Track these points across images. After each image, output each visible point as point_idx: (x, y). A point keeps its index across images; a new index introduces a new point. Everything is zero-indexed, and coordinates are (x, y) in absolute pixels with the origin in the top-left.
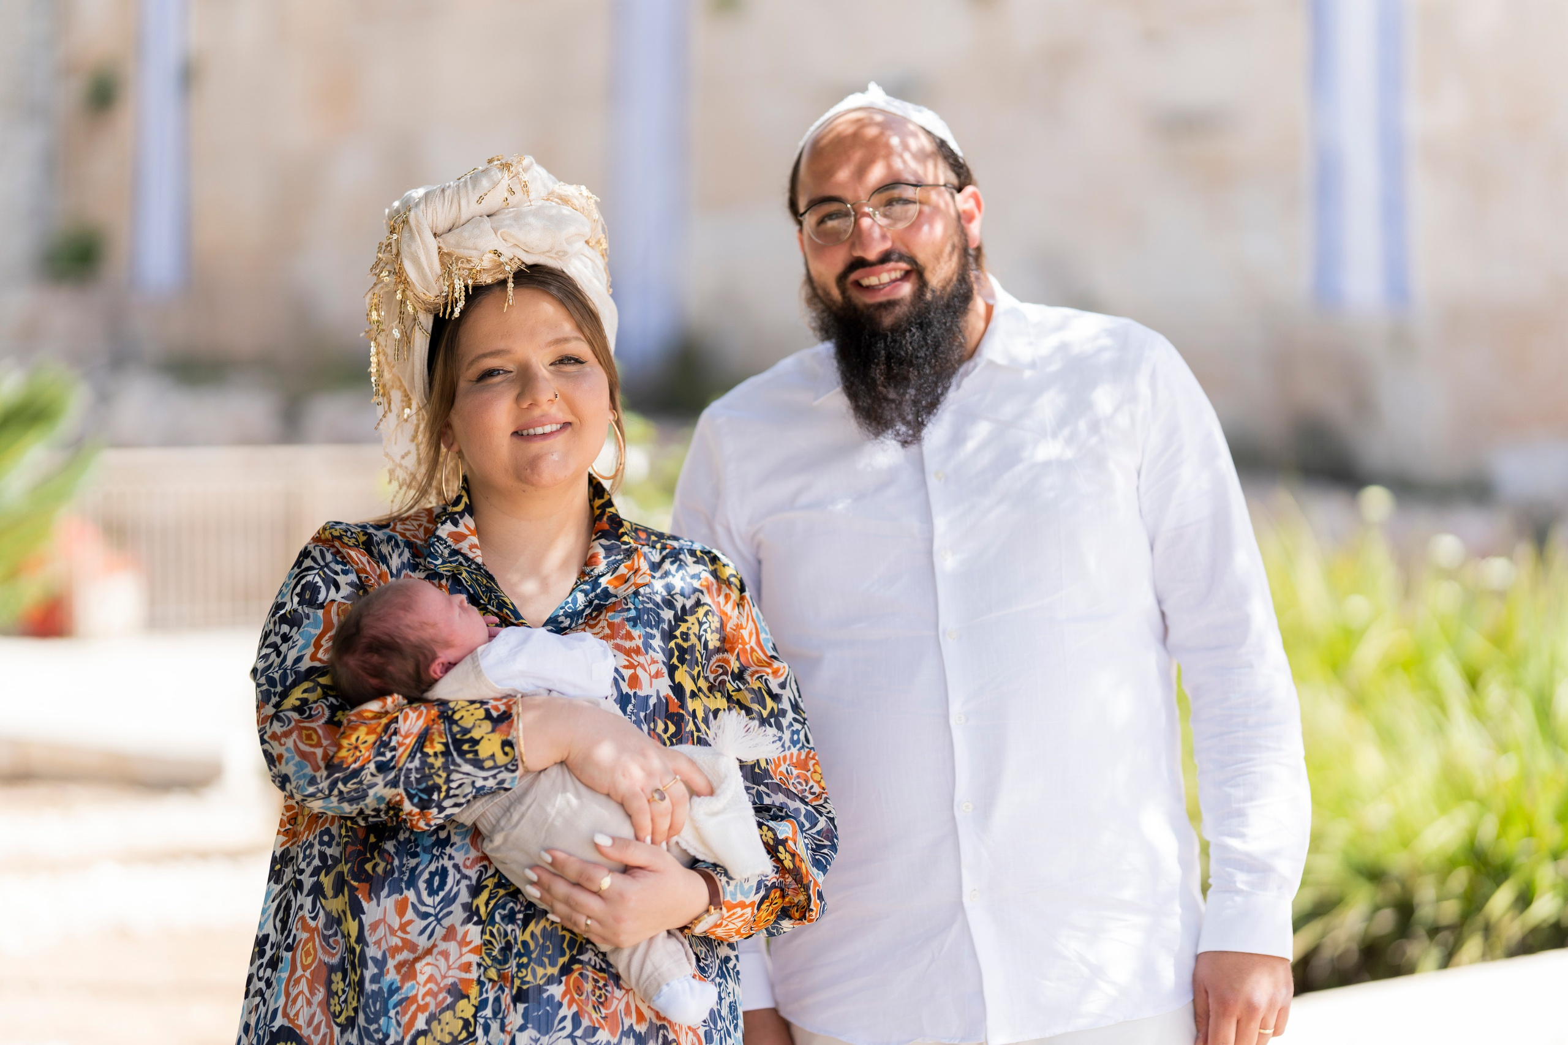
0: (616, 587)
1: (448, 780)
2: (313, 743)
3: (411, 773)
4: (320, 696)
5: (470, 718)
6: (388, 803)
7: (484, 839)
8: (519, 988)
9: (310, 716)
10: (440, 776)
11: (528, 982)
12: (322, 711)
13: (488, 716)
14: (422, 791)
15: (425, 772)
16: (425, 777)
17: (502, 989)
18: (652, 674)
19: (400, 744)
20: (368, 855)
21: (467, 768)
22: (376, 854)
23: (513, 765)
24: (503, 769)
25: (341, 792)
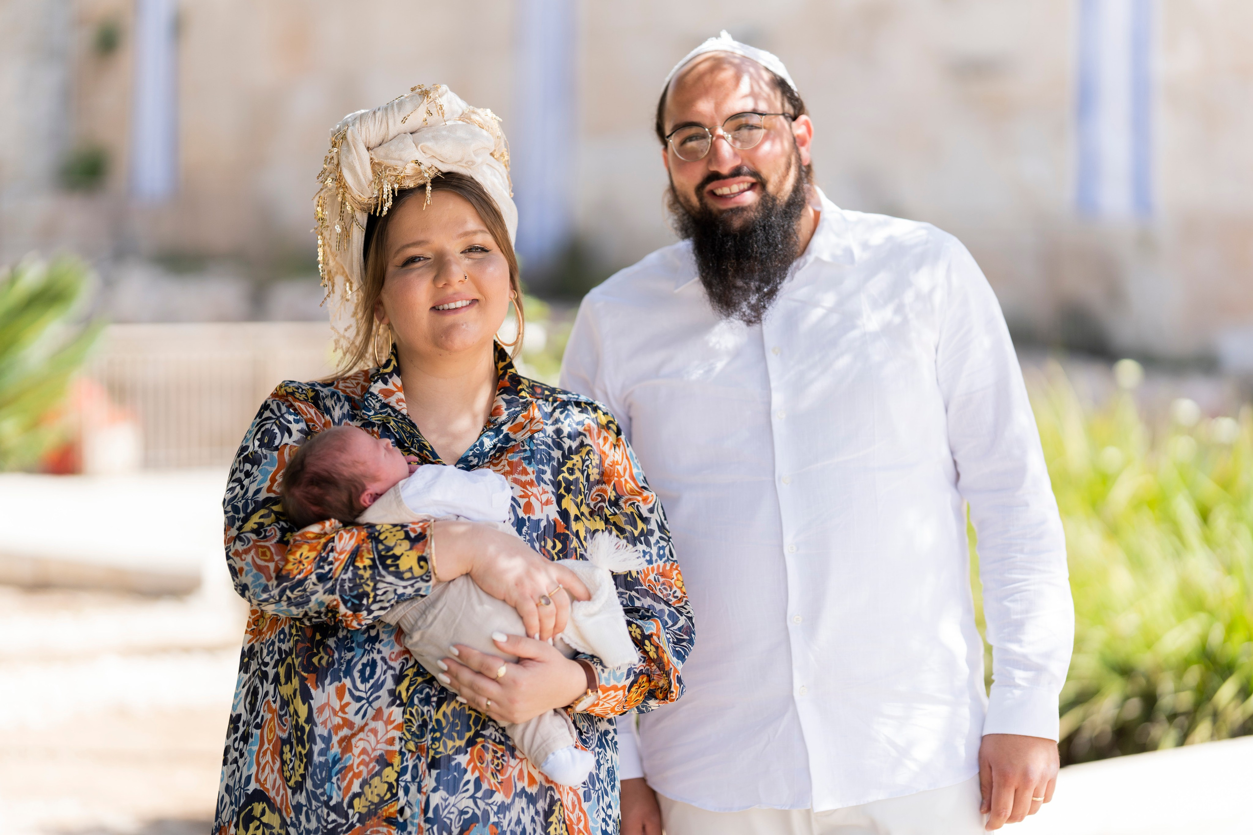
1: (375, 589)
2: (267, 558)
3: (345, 583)
4: (274, 521)
5: (392, 538)
6: (327, 607)
7: (405, 636)
8: (433, 758)
9: (265, 537)
10: (368, 585)
11: (440, 753)
12: (274, 533)
13: (407, 537)
14: (354, 597)
15: (356, 582)
16: (356, 586)
17: (419, 758)
19: (336, 559)
20: (315, 651)
21: (390, 579)
22: (321, 649)
23: (427, 576)
24: (419, 579)
25: (289, 598)
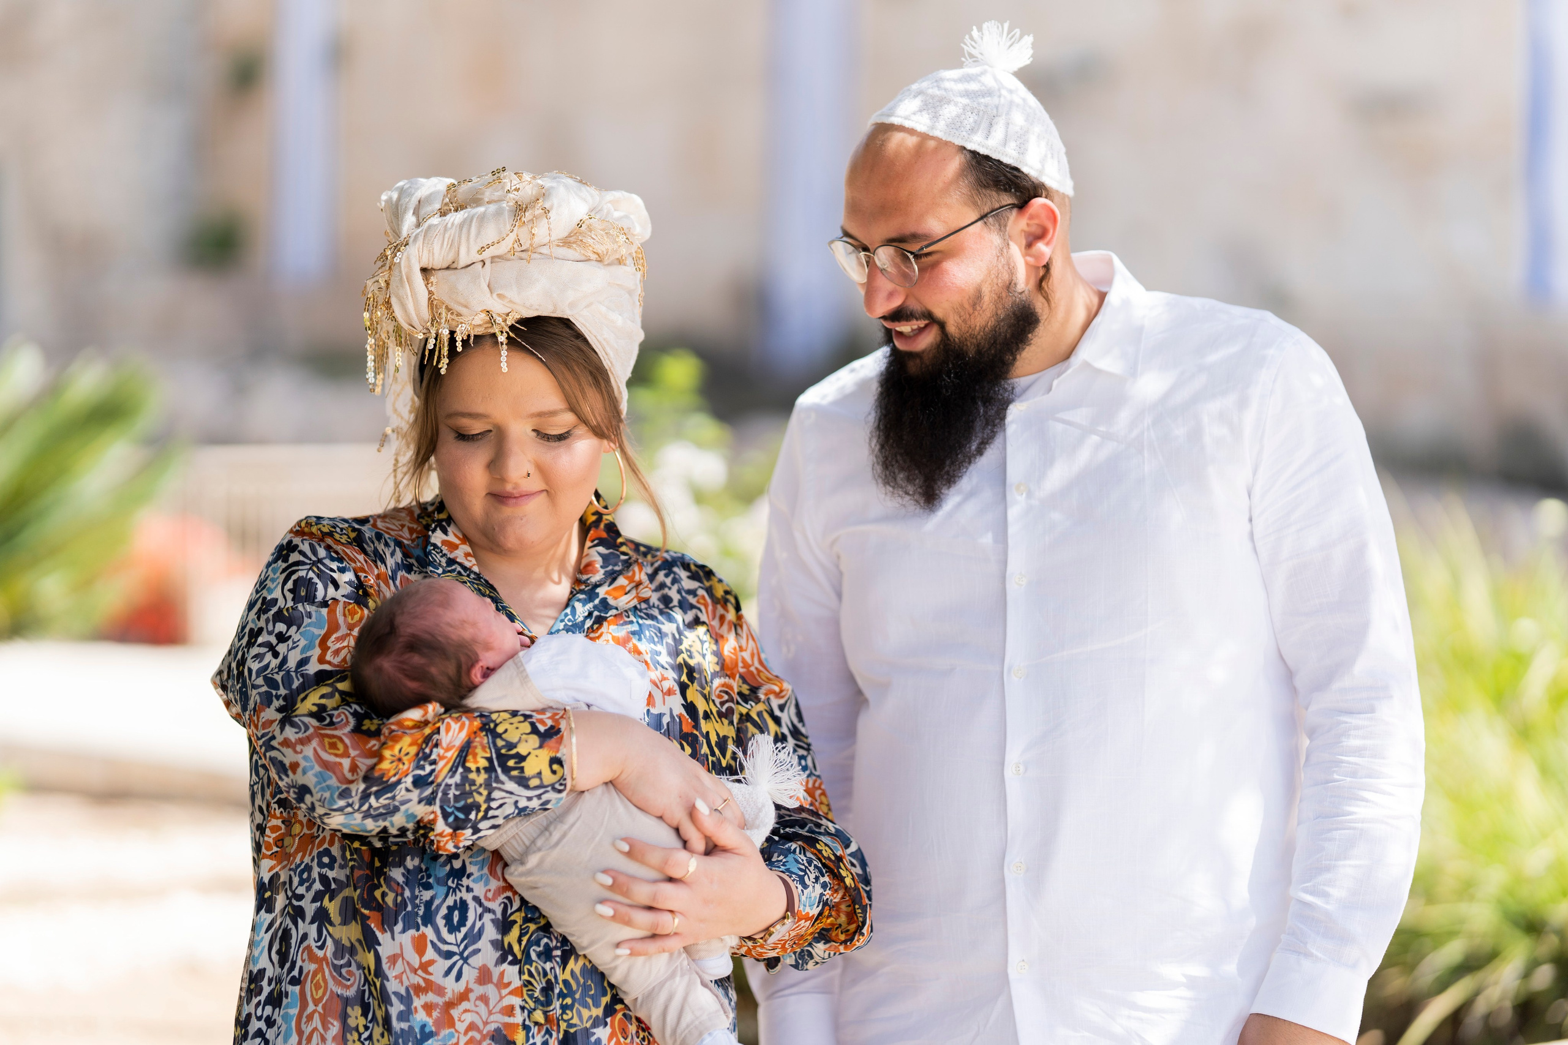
0: (616, 598)
1: (489, 799)
2: (339, 752)
3: (450, 789)
4: (339, 703)
5: (514, 731)
6: (418, 822)
8: (566, 1032)
9: (332, 723)
10: (480, 794)
11: (575, 1026)
12: (346, 719)
13: (535, 730)
15: (465, 789)
16: (465, 794)
17: (548, 1033)
18: (664, 691)
19: (441, 758)
20: (375, 882)
21: (511, 786)
22: (383, 881)
23: (561, 785)
24: (549, 789)
25: (370, 808)
